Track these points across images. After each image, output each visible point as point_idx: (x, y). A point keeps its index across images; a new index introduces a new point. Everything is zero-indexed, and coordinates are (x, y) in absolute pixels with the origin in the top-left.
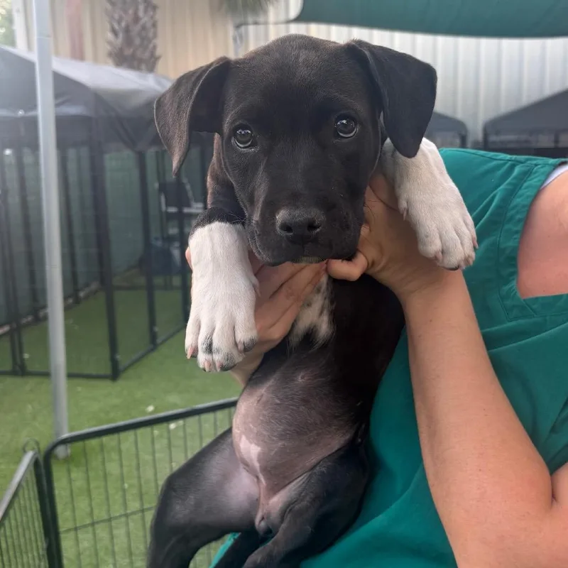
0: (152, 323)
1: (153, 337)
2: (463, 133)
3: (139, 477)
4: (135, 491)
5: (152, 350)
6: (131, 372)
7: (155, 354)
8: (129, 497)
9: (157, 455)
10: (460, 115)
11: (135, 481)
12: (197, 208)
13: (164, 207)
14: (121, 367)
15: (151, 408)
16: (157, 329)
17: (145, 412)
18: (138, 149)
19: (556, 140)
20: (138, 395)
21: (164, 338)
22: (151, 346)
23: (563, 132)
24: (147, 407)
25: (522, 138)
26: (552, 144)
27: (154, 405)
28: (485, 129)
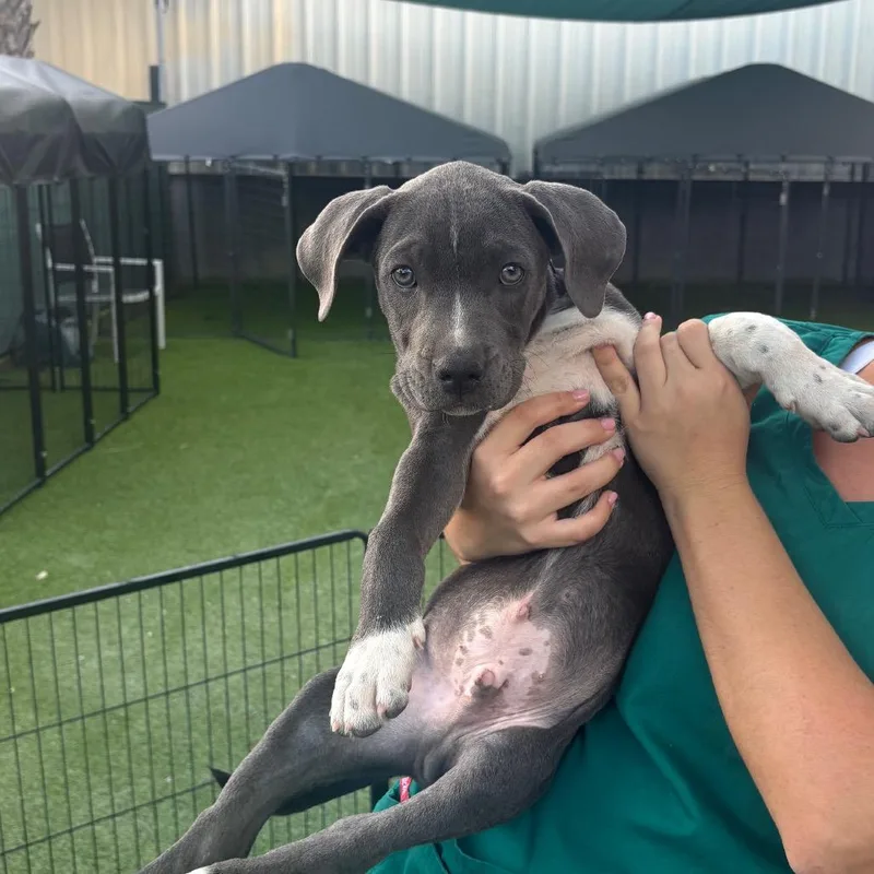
0: (39, 444)
1: (40, 465)
2: (504, 159)
3: (32, 677)
4: (26, 697)
5: (39, 486)
7: (43, 493)
8: (18, 707)
9: (58, 644)
10: (499, 131)
11: (26, 683)
12: (104, 264)
13: (50, 263)
15: (43, 575)
16: (44, 454)
17: (34, 581)
18: (16, 182)
19: (640, 171)
20: (22, 555)
21: (55, 468)
22: (38, 481)
23: (650, 160)
24: (37, 574)
25: (593, 168)
26: (633, 176)
27: (47, 570)
28: (536, 152)
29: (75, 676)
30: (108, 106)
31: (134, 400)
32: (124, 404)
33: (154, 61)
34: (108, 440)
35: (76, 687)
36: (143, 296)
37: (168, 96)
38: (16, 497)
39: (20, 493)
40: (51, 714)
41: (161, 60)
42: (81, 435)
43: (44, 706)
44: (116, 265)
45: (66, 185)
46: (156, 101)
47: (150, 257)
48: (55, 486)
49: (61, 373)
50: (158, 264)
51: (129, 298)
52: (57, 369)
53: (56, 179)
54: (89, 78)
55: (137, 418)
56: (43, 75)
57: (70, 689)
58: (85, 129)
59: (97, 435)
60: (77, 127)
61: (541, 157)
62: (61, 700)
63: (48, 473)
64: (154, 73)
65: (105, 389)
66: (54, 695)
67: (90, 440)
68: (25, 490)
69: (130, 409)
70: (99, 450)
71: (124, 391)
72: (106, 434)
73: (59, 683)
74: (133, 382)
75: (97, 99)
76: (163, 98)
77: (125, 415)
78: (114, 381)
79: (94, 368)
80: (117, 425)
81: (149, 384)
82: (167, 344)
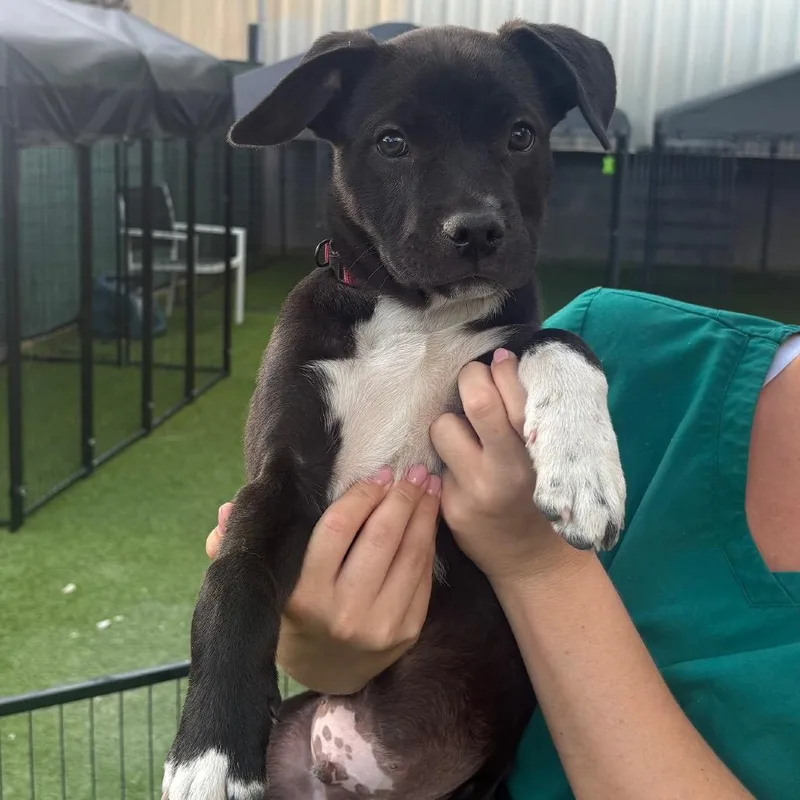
0: (87, 430)
1: (87, 454)
2: (623, 131)
5: (84, 477)
6: (43, 516)
7: (86, 485)
12: (180, 231)
14: (28, 507)
15: (70, 588)
16: (93, 442)
17: (58, 594)
18: (79, 140)
19: (774, 150)
20: (52, 561)
21: (104, 455)
22: (83, 471)
23: (788, 138)
24: (65, 586)
25: (720, 144)
26: (766, 154)
27: (74, 583)
28: (658, 125)
29: (88, 724)
30: (191, 62)
31: (200, 380)
32: (189, 385)
33: (253, 19)
34: (168, 425)
35: (86, 739)
36: (218, 267)
37: (267, 56)
38: (55, 489)
39: (62, 484)
40: (50, 774)
41: (261, 18)
42: (138, 419)
43: (44, 761)
44: (190, 232)
45: (138, 145)
46: (253, 61)
47: (229, 225)
48: (102, 477)
49: (128, 345)
50: (239, 233)
51: (201, 269)
52: (123, 341)
53: (126, 138)
54: (186, 36)
55: (202, 401)
56: (125, 28)
57: (79, 741)
58: (162, 85)
59: (156, 420)
60: (153, 84)
61: (665, 130)
62: (66, 754)
63: (96, 462)
64: (253, 32)
65: (170, 367)
66: (58, 748)
67: (147, 426)
68: (67, 480)
69: (195, 392)
70: (156, 438)
71: (190, 369)
72: (166, 418)
73: (66, 731)
74: (200, 360)
75: (179, 54)
76: (260, 58)
77: (189, 397)
78: (179, 359)
79: (157, 344)
80: (179, 409)
81: (219, 364)
82: (246, 321)
